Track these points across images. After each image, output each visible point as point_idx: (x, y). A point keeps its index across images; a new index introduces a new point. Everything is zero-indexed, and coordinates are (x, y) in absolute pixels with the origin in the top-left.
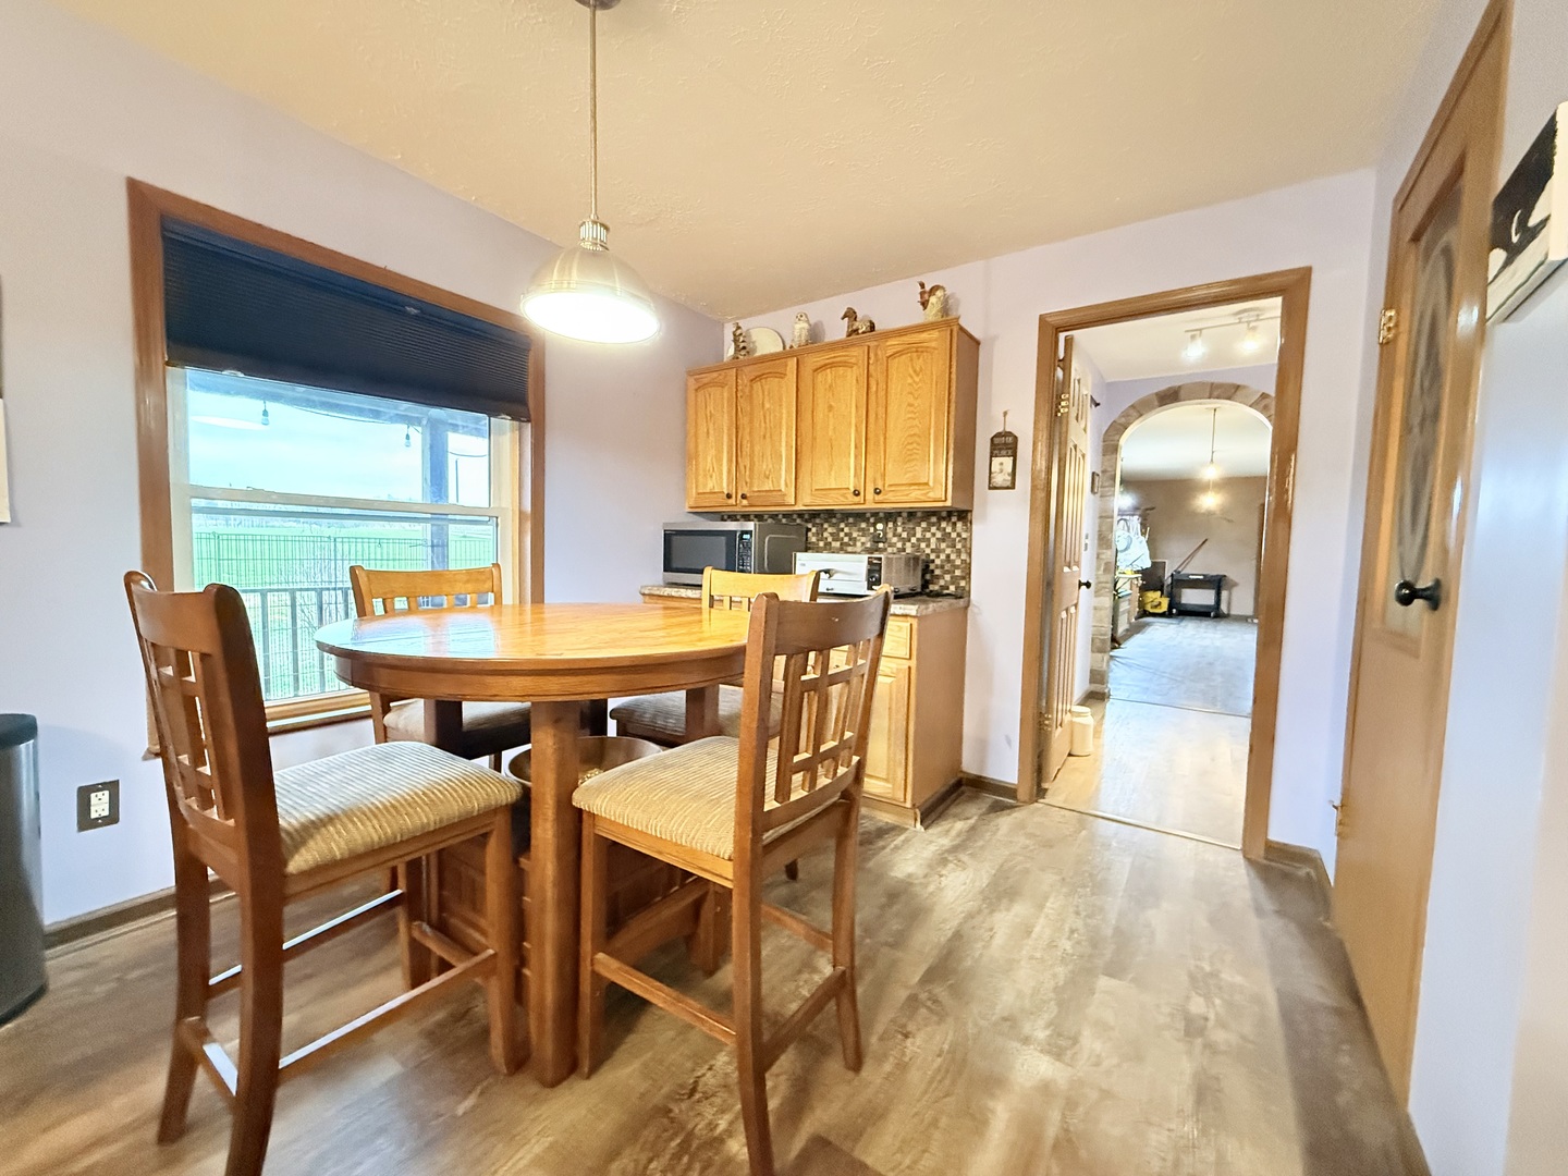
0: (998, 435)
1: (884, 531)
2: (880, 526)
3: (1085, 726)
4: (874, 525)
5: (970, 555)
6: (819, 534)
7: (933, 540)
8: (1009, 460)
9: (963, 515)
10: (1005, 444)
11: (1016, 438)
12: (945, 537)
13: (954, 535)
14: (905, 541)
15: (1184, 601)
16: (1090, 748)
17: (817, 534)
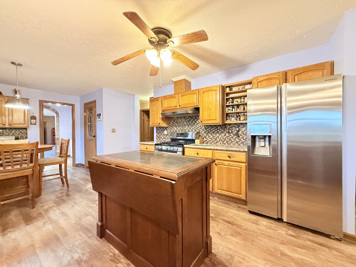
0: (32, 116)
5: (27, 135)
8: (35, 120)
9: (26, 129)
11: (36, 117)
12: (21, 132)
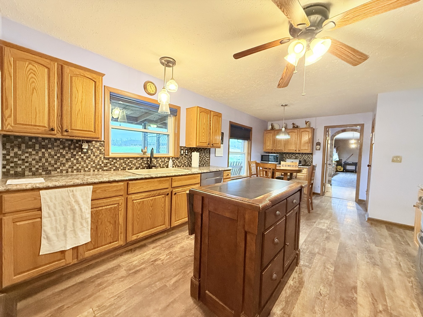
0: (317, 142)
1: (298, 156)
2: (297, 155)
3: (329, 187)
4: (296, 155)
5: (312, 159)
6: (286, 156)
7: (306, 157)
8: (319, 146)
9: (312, 154)
10: (318, 144)
11: (320, 143)
12: (308, 157)
13: (310, 157)
14: (301, 157)
15: (347, 168)
16: (330, 191)
17: (285, 156)
